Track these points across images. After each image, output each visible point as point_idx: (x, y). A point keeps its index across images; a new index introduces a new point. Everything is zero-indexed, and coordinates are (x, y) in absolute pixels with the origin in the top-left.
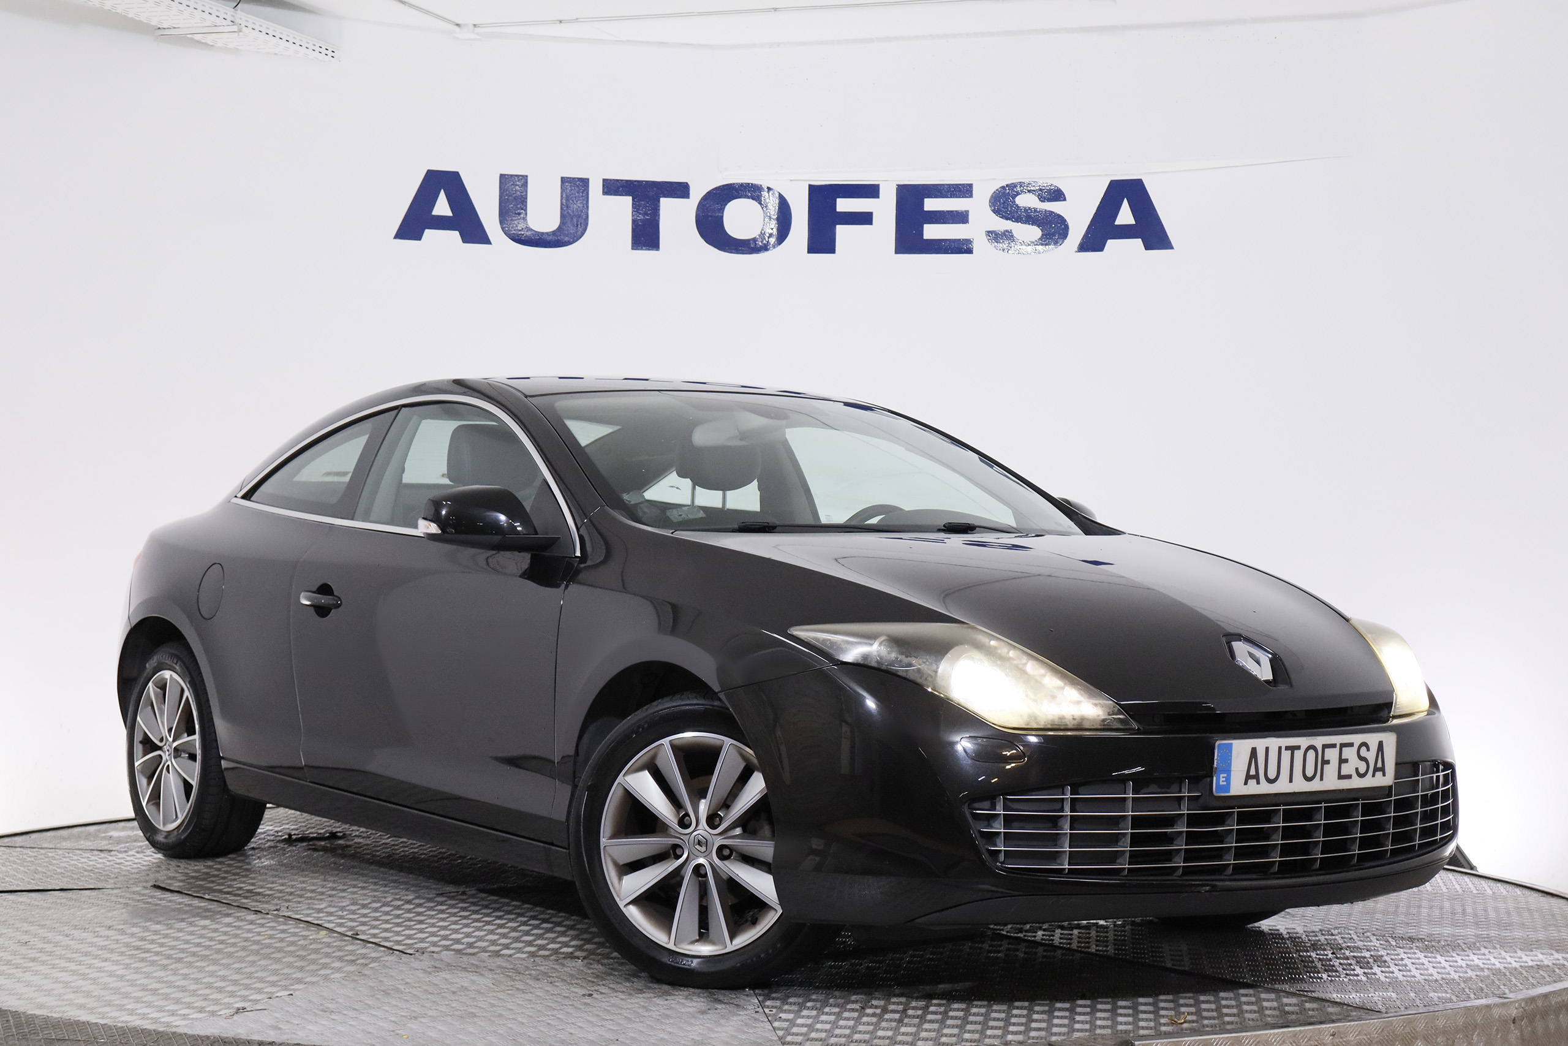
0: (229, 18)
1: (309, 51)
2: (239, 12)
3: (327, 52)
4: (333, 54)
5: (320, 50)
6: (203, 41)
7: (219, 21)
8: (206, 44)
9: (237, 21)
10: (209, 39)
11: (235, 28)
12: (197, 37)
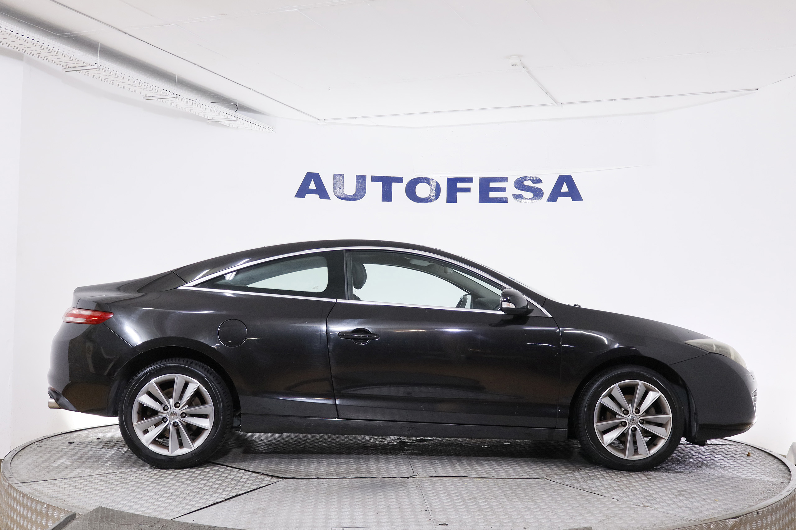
0: (233, 115)
1: (264, 129)
2: (237, 113)
3: (270, 129)
4: (273, 130)
5: (268, 128)
6: (225, 124)
7: (230, 116)
8: (226, 126)
9: (237, 116)
10: (227, 123)
11: (235, 119)
12: (223, 123)
